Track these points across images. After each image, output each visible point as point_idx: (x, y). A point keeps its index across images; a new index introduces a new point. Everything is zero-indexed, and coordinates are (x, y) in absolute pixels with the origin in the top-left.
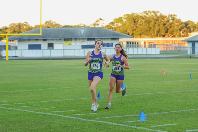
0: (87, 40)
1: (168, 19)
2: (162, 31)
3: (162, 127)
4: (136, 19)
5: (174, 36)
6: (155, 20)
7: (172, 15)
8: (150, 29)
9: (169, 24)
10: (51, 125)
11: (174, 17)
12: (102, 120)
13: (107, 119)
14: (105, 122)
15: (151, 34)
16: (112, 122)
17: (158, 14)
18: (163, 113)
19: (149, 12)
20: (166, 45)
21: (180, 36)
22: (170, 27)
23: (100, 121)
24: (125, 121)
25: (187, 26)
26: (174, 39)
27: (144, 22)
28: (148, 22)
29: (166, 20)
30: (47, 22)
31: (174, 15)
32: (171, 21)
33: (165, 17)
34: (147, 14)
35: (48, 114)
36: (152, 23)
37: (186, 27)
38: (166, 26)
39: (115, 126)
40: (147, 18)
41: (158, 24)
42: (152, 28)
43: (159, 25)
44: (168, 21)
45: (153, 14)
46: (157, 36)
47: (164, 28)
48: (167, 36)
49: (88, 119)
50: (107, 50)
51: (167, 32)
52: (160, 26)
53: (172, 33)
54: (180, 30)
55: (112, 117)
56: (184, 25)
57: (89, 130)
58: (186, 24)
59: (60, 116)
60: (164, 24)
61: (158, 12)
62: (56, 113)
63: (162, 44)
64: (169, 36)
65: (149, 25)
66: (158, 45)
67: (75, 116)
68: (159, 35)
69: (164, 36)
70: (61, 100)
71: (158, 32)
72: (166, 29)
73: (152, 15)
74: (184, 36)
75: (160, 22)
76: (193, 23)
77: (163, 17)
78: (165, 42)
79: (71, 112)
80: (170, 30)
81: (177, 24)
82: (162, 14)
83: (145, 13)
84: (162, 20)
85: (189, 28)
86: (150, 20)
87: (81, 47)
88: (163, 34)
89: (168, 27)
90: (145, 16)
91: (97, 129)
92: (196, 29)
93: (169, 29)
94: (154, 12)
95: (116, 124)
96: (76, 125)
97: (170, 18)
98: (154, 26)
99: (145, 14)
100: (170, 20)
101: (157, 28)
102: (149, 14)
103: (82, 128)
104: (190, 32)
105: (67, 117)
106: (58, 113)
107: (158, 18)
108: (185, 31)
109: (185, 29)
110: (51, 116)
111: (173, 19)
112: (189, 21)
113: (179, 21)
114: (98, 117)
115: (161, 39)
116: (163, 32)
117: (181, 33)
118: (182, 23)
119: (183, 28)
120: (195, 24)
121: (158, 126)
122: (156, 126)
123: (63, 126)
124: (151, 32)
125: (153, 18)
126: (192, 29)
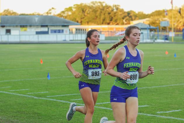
0: (40, 27)
1: (112, 9)
2: (107, 19)
3: (106, 104)
4: (84, 8)
5: (117, 24)
6: (101, 9)
7: (116, 6)
8: (97, 17)
9: (113, 13)
10: (7, 103)
11: (118, 7)
12: (53, 98)
13: (57, 97)
14: (55, 100)
15: (97, 22)
16: (61, 99)
17: (104, 5)
18: (106, 92)
19: (96, 2)
20: (111, 32)
21: (123, 24)
22: (115, 16)
23: (51, 99)
24: (72, 99)
25: (130, 15)
26: (117, 26)
27: (91, 11)
28: (95, 11)
29: (110, 10)
30: (5, 11)
31: (118, 5)
32: (115, 10)
33: (110, 7)
34: (94, 4)
35: (4, 92)
36: (98, 13)
37: (128, 15)
38: (111, 15)
39: (64, 103)
40: (94, 8)
41: (104, 13)
42: (99, 17)
44: (113, 10)
45: (99, 4)
46: (103, 24)
47: (108, 16)
48: (111, 24)
49: (40, 97)
50: (58, 36)
51: (111, 20)
52: (105, 15)
53: (116, 21)
54: (123, 18)
55: (61, 95)
56: (126, 14)
57: (40, 107)
58: (129, 13)
59: (15, 94)
60: (109, 13)
61: (104, 2)
62: (12, 92)
63: (107, 31)
64: (113, 24)
65: (96, 14)
66: (103, 31)
67: (29, 95)
68: (104, 23)
69: (109, 24)
70: (16, 80)
71: (104, 20)
72: (111, 17)
73: (99, 5)
74: (126, 24)
75: (106, 11)
76: (134, 12)
77: (108, 7)
78: (110, 29)
79: (25, 91)
80: (114, 19)
81: (120, 13)
82: (107, 5)
84: (108, 10)
85: (131, 17)
86: (96, 10)
87: (35, 33)
88: (108, 21)
89: (113, 16)
90: (92, 6)
91: (48, 106)
92: (137, 18)
93: (114, 17)
94: (100, 2)
95: (64, 102)
96: (30, 102)
97: (114, 8)
98: (100, 15)
99: (92, 4)
101: (103, 16)
102: (96, 4)
103: (35, 105)
104: (132, 20)
105: (21, 95)
106: (14, 92)
107: (104, 7)
108: (127, 19)
109: (127, 17)
110: (7, 94)
111: (117, 9)
112: (131, 11)
113: (122, 10)
114: (48, 95)
115: (106, 26)
117: (124, 21)
118: (125, 13)
119: (125, 17)
120: (136, 14)
121: (101, 103)
122: (100, 104)
123: (18, 103)
124: (98, 20)
125: (99, 8)
126: (133, 18)
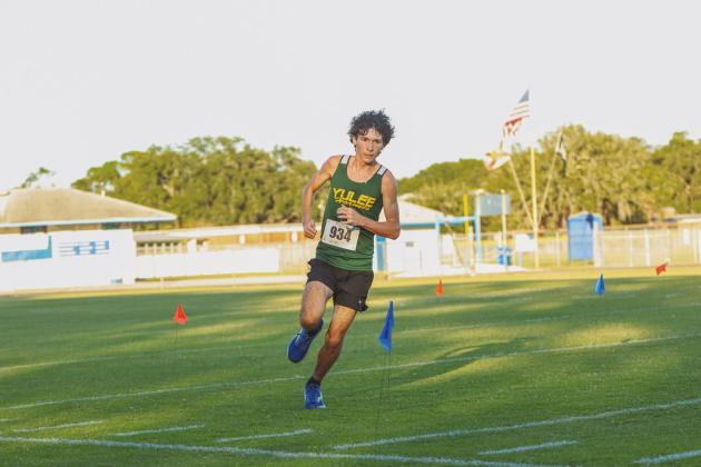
1: (272, 165)
2: (253, 203)
5: (292, 220)
6: (228, 167)
7: (284, 150)
8: (215, 197)
9: (277, 179)
11: (293, 155)
15: (218, 216)
17: (240, 148)
19: (208, 140)
22: (282, 190)
27: (193, 176)
28: (202, 172)
29: (264, 167)
31: (293, 149)
32: (283, 169)
33: (262, 156)
34: (202, 149)
36: (220, 178)
38: (266, 187)
40: (204, 163)
41: (240, 181)
42: (220, 195)
43: (243, 184)
44: (273, 169)
45: (220, 147)
46: (236, 222)
47: (258, 193)
48: (271, 219)
51: (270, 207)
52: (247, 186)
53: (288, 209)
61: (238, 140)
64: (276, 221)
65: (209, 187)
68: (242, 219)
69: (261, 220)
71: (242, 207)
73: (219, 152)
75: (247, 174)
77: (253, 157)
78: (268, 237)
80: (280, 200)
81: (302, 179)
82: (252, 147)
83: (194, 145)
86: (212, 169)
89: (273, 192)
90: (193, 154)
93: (279, 195)
94: (224, 141)
97: (280, 161)
98: (226, 190)
99: (193, 150)
100: (278, 166)
101: (236, 194)
102: (209, 149)
107: (239, 159)
111: (291, 163)
113: (309, 168)
116: (255, 206)
124: (213, 211)
125: (222, 163)
